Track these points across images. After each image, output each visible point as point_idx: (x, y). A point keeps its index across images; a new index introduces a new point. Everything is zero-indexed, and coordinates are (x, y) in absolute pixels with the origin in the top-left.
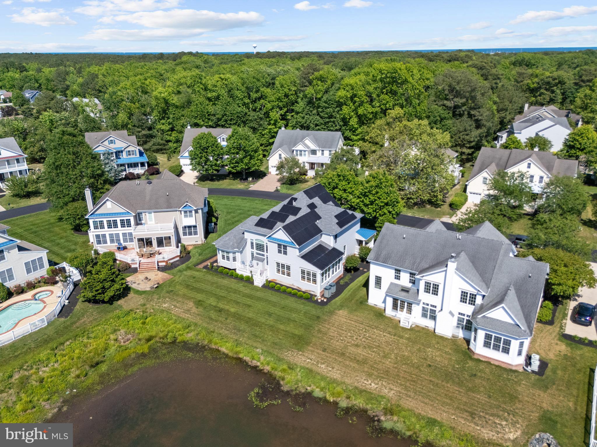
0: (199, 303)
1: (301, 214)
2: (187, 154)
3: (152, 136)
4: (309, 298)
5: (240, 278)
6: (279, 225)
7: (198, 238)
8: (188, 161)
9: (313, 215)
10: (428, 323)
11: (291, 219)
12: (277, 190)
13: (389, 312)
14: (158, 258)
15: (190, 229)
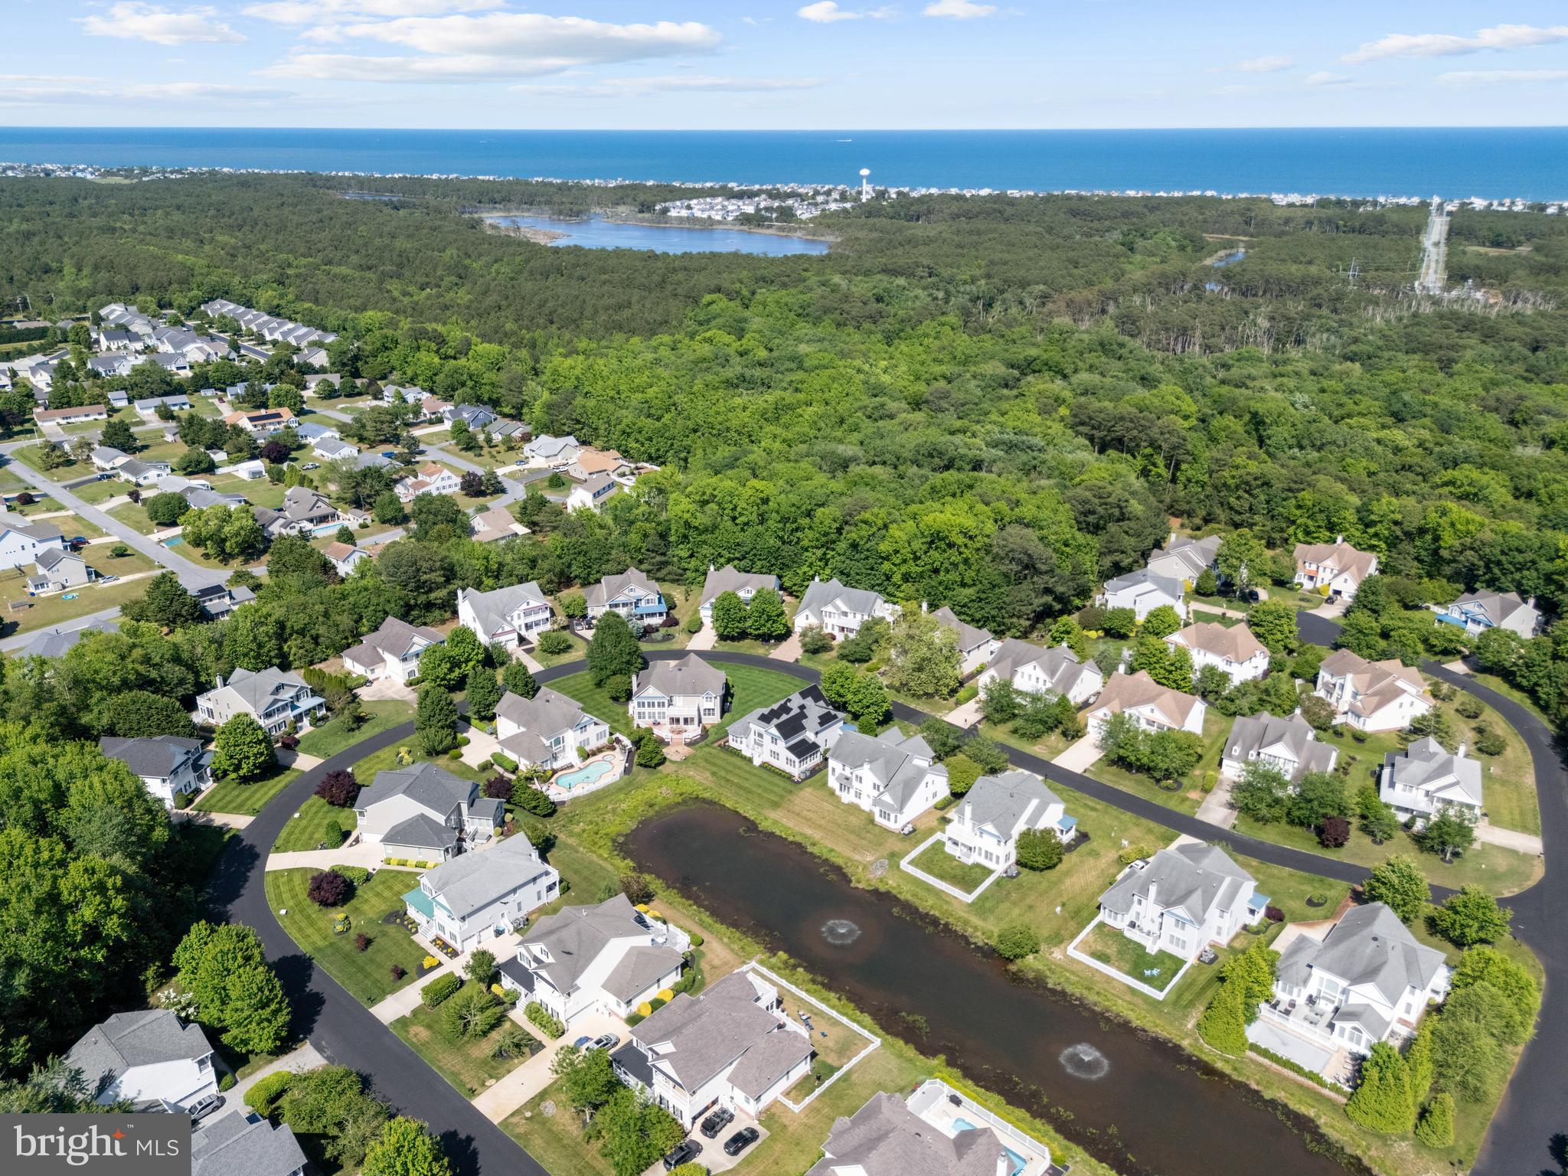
0: (714, 774)
1: (792, 714)
2: (708, 605)
3: (666, 563)
4: (789, 777)
5: (744, 758)
6: (775, 721)
7: (715, 719)
8: (710, 613)
9: (802, 715)
10: (856, 801)
11: (784, 717)
12: (797, 660)
13: (838, 792)
14: (685, 735)
15: (710, 711)
